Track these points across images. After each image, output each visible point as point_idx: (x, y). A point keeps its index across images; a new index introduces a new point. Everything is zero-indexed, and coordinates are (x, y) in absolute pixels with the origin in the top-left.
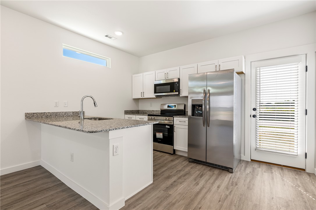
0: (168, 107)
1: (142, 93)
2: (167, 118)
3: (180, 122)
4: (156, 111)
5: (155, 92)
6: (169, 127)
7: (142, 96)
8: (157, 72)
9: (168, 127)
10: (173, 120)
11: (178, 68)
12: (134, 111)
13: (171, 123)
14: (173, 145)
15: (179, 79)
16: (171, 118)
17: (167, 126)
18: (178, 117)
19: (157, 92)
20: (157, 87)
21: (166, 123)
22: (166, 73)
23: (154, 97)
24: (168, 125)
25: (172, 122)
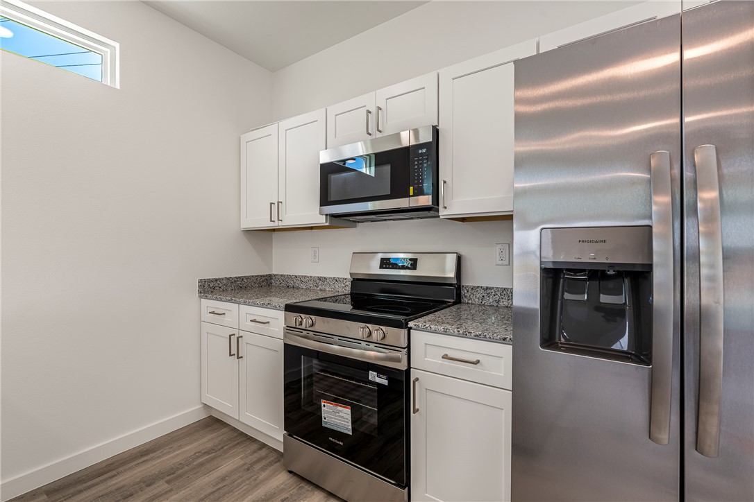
0: (381, 267)
1: (275, 208)
2: (377, 332)
3: (447, 362)
4: (336, 280)
5: (325, 200)
6: (385, 382)
7: (275, 217)
8: (333, 110)
9: (378, 380)
10: (405, 345)
11: (428, 80)
12: (247, 278)
13: (398, 360)
14: (408, 485)
15: (436, 132)
16: (397, 336)
17: (373, 376)
18: (435, 332)
19: (332, 199)
20: (334, 178)
21: (370, 357)
22: (373, 110)
23: (322, 220)
24: (381, 370)
25: (402, 355)
